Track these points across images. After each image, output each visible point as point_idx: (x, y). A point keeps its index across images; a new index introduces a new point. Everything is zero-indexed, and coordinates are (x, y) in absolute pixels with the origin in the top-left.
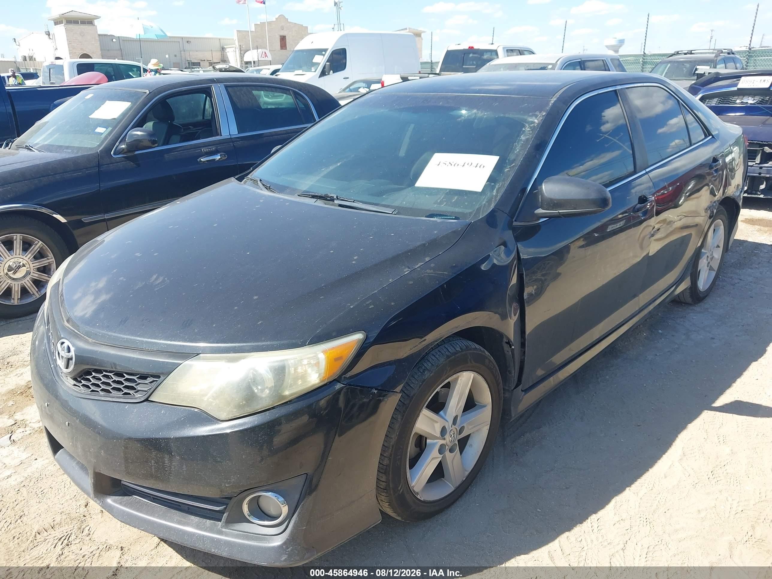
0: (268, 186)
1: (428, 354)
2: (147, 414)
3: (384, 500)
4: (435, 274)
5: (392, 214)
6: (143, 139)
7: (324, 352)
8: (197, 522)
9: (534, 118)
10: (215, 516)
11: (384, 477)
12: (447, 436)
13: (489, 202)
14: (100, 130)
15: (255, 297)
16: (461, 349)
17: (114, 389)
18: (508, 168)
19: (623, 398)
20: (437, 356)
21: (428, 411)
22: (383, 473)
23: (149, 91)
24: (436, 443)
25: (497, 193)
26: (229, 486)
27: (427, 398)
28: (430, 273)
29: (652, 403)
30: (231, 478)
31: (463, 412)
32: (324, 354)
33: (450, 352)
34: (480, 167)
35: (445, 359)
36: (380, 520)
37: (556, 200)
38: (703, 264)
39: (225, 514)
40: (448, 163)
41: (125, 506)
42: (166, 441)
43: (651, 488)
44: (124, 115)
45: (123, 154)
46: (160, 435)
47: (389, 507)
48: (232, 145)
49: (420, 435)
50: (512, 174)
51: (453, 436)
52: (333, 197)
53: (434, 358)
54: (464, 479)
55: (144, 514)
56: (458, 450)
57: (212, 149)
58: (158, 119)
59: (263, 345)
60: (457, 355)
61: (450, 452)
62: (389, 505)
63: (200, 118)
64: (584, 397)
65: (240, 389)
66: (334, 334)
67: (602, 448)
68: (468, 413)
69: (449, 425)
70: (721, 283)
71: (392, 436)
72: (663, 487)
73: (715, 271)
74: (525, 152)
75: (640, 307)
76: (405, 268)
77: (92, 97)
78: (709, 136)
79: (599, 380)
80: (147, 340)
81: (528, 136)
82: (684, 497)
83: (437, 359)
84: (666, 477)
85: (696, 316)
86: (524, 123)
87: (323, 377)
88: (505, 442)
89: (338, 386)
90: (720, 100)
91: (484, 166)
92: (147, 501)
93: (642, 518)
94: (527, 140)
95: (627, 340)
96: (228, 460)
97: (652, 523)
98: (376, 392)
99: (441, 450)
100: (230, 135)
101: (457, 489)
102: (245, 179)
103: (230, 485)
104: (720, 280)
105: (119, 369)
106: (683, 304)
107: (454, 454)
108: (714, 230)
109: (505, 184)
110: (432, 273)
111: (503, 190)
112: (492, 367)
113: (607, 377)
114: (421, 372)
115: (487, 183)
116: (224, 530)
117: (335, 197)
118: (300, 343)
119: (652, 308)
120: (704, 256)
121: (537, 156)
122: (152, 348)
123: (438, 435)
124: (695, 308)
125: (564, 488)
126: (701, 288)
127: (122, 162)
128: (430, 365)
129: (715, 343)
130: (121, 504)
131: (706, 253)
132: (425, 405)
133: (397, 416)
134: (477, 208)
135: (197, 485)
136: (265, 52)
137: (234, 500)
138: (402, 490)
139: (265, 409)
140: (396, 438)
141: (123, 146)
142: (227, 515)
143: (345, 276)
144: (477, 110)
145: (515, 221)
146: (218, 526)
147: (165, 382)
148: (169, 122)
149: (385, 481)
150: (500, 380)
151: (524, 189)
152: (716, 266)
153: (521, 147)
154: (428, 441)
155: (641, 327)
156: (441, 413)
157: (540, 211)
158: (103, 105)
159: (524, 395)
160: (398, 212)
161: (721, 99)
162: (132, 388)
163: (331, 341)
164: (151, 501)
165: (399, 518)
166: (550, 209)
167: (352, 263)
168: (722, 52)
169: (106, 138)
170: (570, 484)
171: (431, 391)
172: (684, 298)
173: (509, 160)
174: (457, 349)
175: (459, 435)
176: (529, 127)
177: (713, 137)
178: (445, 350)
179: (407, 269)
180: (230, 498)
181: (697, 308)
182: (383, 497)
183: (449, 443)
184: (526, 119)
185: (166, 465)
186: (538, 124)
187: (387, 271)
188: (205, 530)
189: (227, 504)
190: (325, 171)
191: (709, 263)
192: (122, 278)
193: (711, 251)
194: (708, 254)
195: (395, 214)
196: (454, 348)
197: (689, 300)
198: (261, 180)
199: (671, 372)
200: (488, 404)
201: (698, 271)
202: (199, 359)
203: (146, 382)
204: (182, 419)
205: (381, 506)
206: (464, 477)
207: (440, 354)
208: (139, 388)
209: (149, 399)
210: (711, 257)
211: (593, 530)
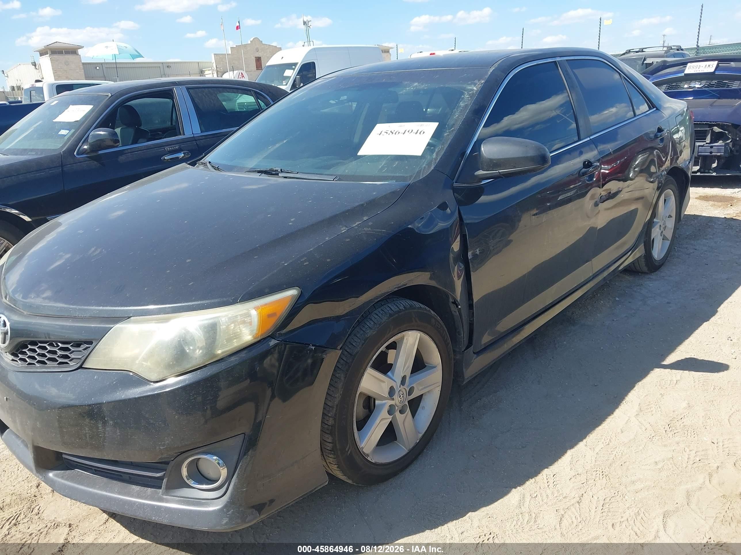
0: (217, 166)
1: (371, 313)
2: (80, 380)
3: (332, 463)
4: (372, 231)
5: (333, 180)
6: (105, 139)
7: (256, 308)
8: (138, 491)
9: (473, 86)
10: (155, 483)
11: (330, 438)
12: (396, 397)
13: (429, 164)
14: (63, 132)
15: (188, 261)
16: (404, 307)
17: (50, 359)
18: (447, 133)
19: (580, 361)
20: (380, 315)
21: (373, 370)
22: (329, 434)
23: (111, 94)
24: (385, 404)
25: (436, 157)
26: (163, 449)
27: (371, 356)
28: (368, 231)
29: (610, 364)
30: (165, 440)
31: (411, 374)
32: (256, 310)
33: (393, 311)
34: (420, 133)
35: (388, 317)
36: (327, 481)
37: (495, 159)
38: (656, 232)
39: (164, 480)
40: (389, 132)
41: (67, 479)
42: (98, 407)
43: (607, 443)
44: (86, 117)
45: (86, 154)
46: (93, 400)
47: (338, 469)
48: (195, 143)
49: (369, 396)
50: (451, 137)
51: (402, 396)
52: (278, 170)
53: (376, 317)
54: (418, 441)
55: (85, 486)
56: (409, 411)
57: (175, 148)
58: (125, 125)
59: (193, 305)
60: (400, 314)
61: (400, 412)
62: (338, 467)
63: (169, 124)
64: (541, 362)
65: (170, 348)
66: (267, 290)
67: (559, 408)
68: (418, 374)
69: (397, 385)
70: (676, 254)
71: (336, 396)
72: (620, 441)
73: (669, 240)
74: (463, 116)
75: (594, 273)
76: (342, 227)
77: (57, 103)
78: (653, 108)
79: (557, 346)
80: (80, 307)
81: (467, 102)
82: (641, 450)
83: (380, 317)
84: (622, 432)
85: (652, 284)
86: (463, 91)
87: (256, 334)
88: (461, 407)
89: (273, 342)
90: (668, 87)
91: (424, 132)
92: (89, 474)
93: (598, 471)
94: (466, 106)
95: (585, 308)
96: (160, 421)
97: (608, 476)
98: (313, 348)
99: (391, 411)
100: (193, 134)
101: (411, 451)
102: (197, 165)
103: (164, 447)
104: (675, 250)
105: (52, 338)
106: (640, 274)
107: (405, 415)
108: (665, 200)
109: (444, 147)
110: (370, 231)
111: (442, 153)
112: (439, 327)
113: (565, 343)
114: (363, 331)
115: (427, 148)
116: (165, 497)
117: (279, 170)
118: (231, 301)
119: (607, 274)
120: (656, 225)
121: (476, 120)
122: (84, 315)
123: (387, 395)
124: (651, 277)
125: (520, 447)
126: (656, 257)
127: (86, 161)
128: (372, 323)
129: (671, 307)
130: (62, 478)
131: (659, 222)
132: (370, 364)
133: (340, 375)
134: (418, 171)
135: (132, 449)
136: (242, 73)
137: (172, 464)
138: (350, 451)
139: (196, 368)
140: (340, 396)
141: (85, 147)
142: (166, 481)
143: (280, 236)
144: (418, 83)
145: (456, 182)
146: (159, 494)
147: (97, 347)
148: (137, 127)
149: (331, 442)
150: (449, 341)
151: (464, 153)
152: (669, 234)
153: (460, 112)
154: (377, 402)
155: (598, 296)
156: (389, 373)
157: (480, 172)
158: (66, 109)
159: (476, 358)
160: (339, 178)
161: (669, 85)
162: (66, 357)
163: (263, 298)
164: (92, 474)
165: (350, 482)
166: (490, 170)
167: (289, 225)
168: (671, 49)
169: (69, 139)
170: (527, 444)
171: (375, 349)
172: (640, 267)
173: (448, 126)
174: (400, 308)
175: (408, 395)
176: (468, 94)
177: (657, 109)
178: (388, 309)
179: (345, 228)
180: (167, 463)
181: (653, 276)
182: (331, 459)
183: (398, 404)
184: (465, 88)
185: (100, 432)
186: (477, 91)
187: (324, 230)
188: (146, 499)
189: (165, 470)
190: (271, 149)
191: (662, 232)
192: (62, 253)
193: (663, 220)
194: (661, 223)
195: (336, 181)
196: (397, 306)
197: (645, 269)
198: (210, 162)
199: (628, 335)
200: (438, 364)
201: (652, 239)
202: (130, 322)
203: (80, 349)
204: (114, 383)
205: (331, 469)
206: (418, 440)
207: (383, 313)
208: (72, 356)
209: (83, 366)
210: (663, 226)
211: (548, 486)
